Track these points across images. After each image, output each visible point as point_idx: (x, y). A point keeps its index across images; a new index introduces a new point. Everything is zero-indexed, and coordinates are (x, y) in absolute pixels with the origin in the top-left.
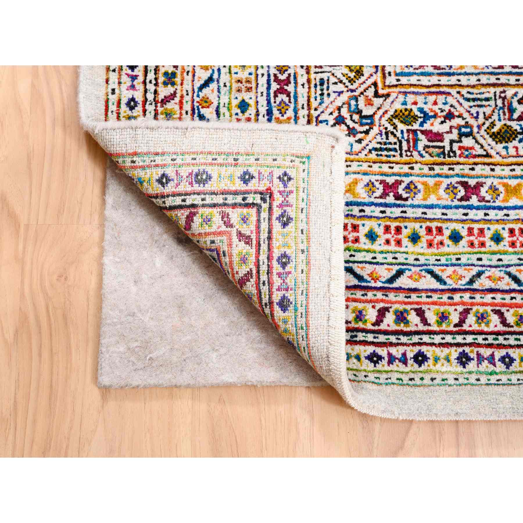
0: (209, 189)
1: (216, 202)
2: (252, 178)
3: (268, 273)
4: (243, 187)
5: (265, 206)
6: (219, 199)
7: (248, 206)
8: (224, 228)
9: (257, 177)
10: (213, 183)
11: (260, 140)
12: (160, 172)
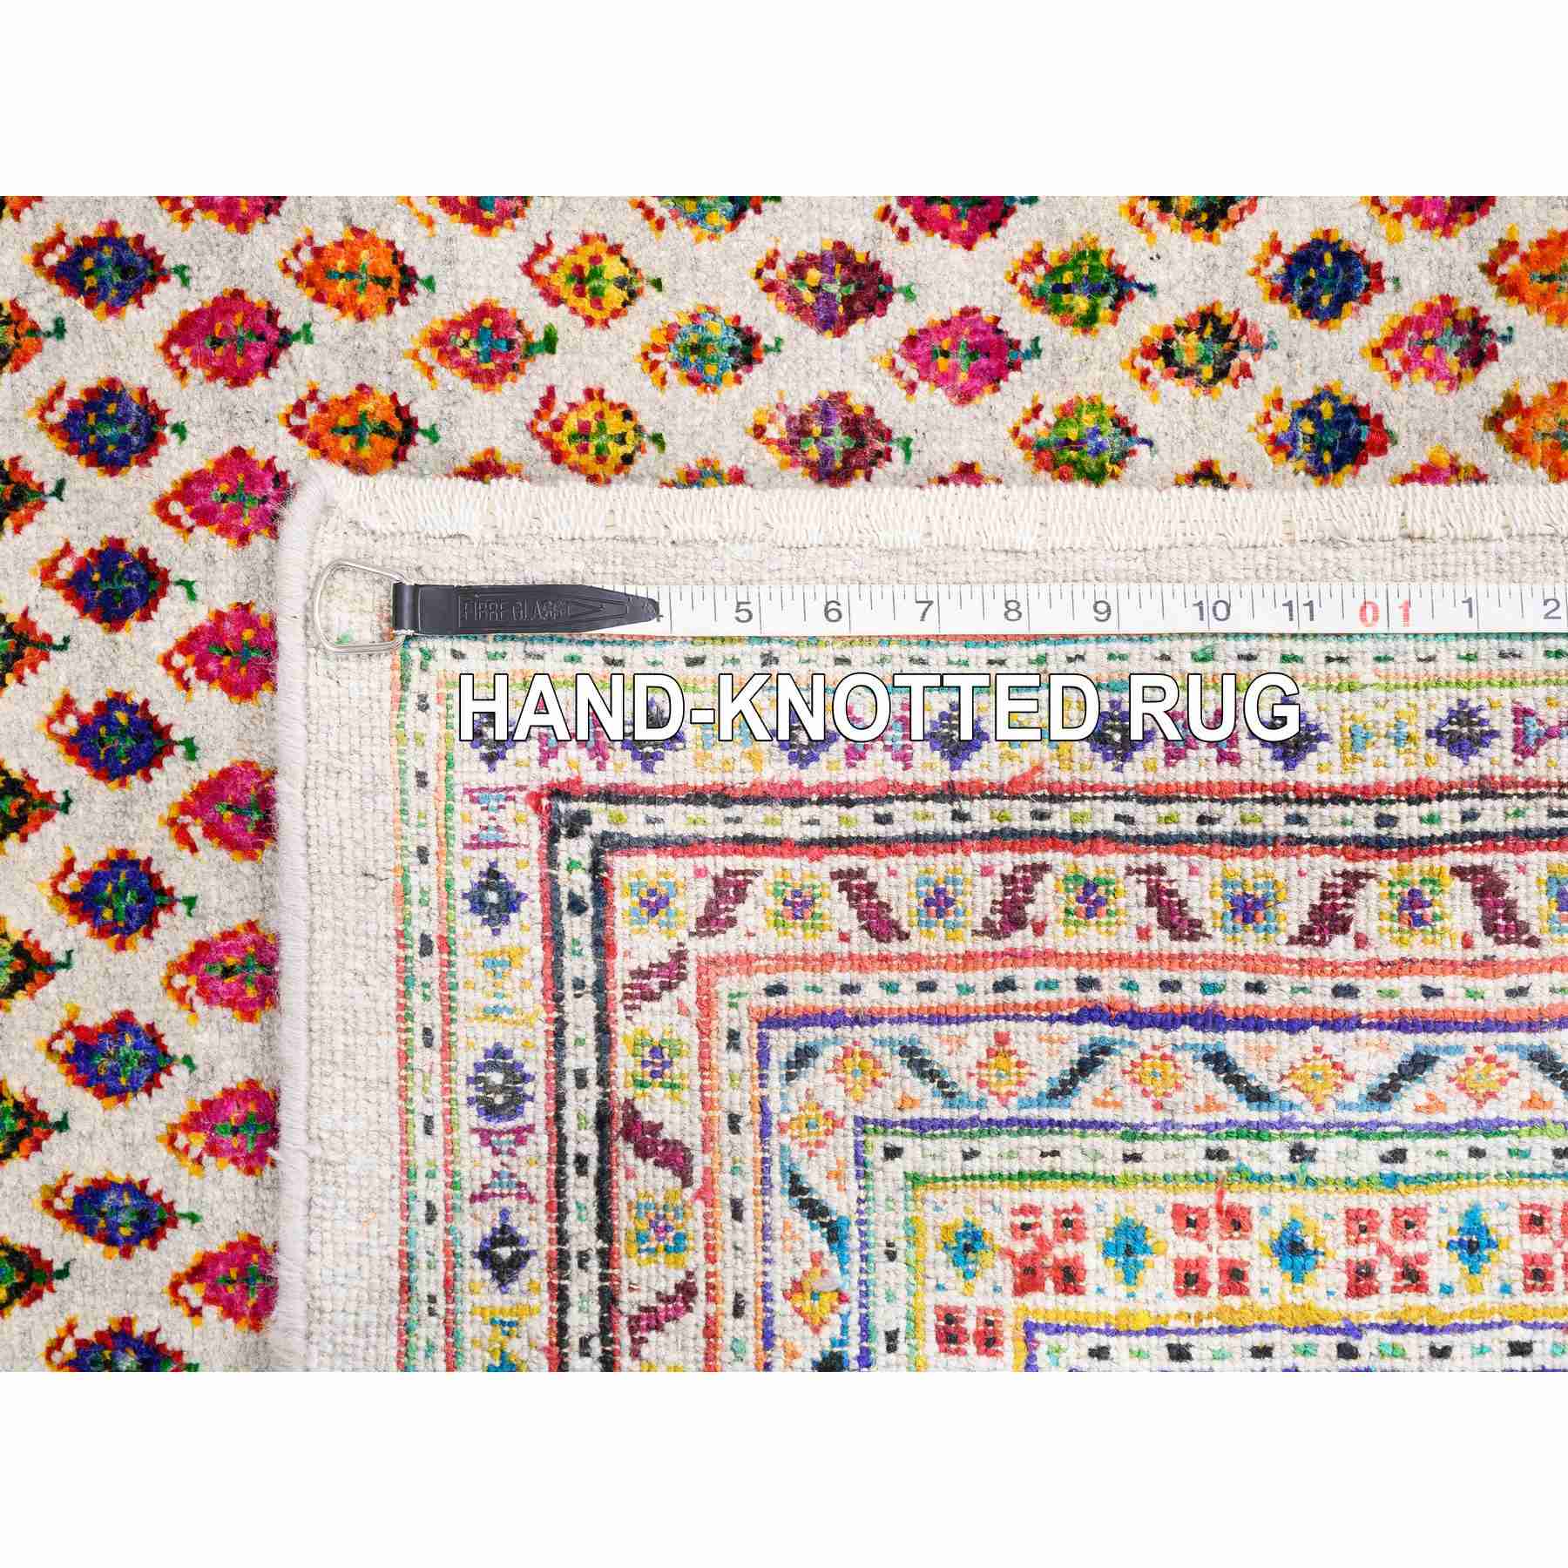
0: (542, 1056)
1: (591, 1026)
2: (497, 875)
3: (849, 803)
4: (531, 911)
5: (601, 818)
6: (580, 1012)
7: (602, 889)
8: (687, 991)
9: (492, 854)
10: (519, 1042)
11: (348, 844)
12: (475, 1274)
